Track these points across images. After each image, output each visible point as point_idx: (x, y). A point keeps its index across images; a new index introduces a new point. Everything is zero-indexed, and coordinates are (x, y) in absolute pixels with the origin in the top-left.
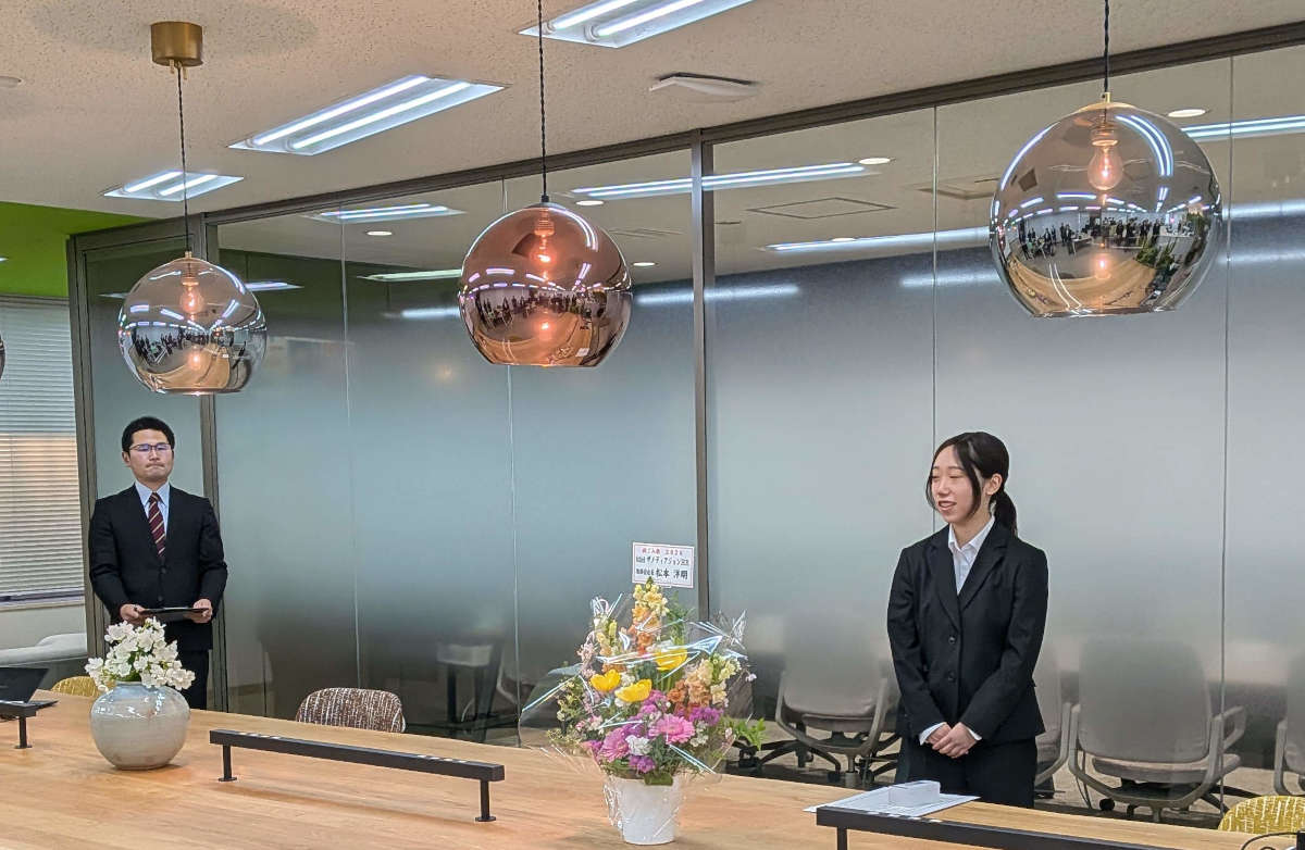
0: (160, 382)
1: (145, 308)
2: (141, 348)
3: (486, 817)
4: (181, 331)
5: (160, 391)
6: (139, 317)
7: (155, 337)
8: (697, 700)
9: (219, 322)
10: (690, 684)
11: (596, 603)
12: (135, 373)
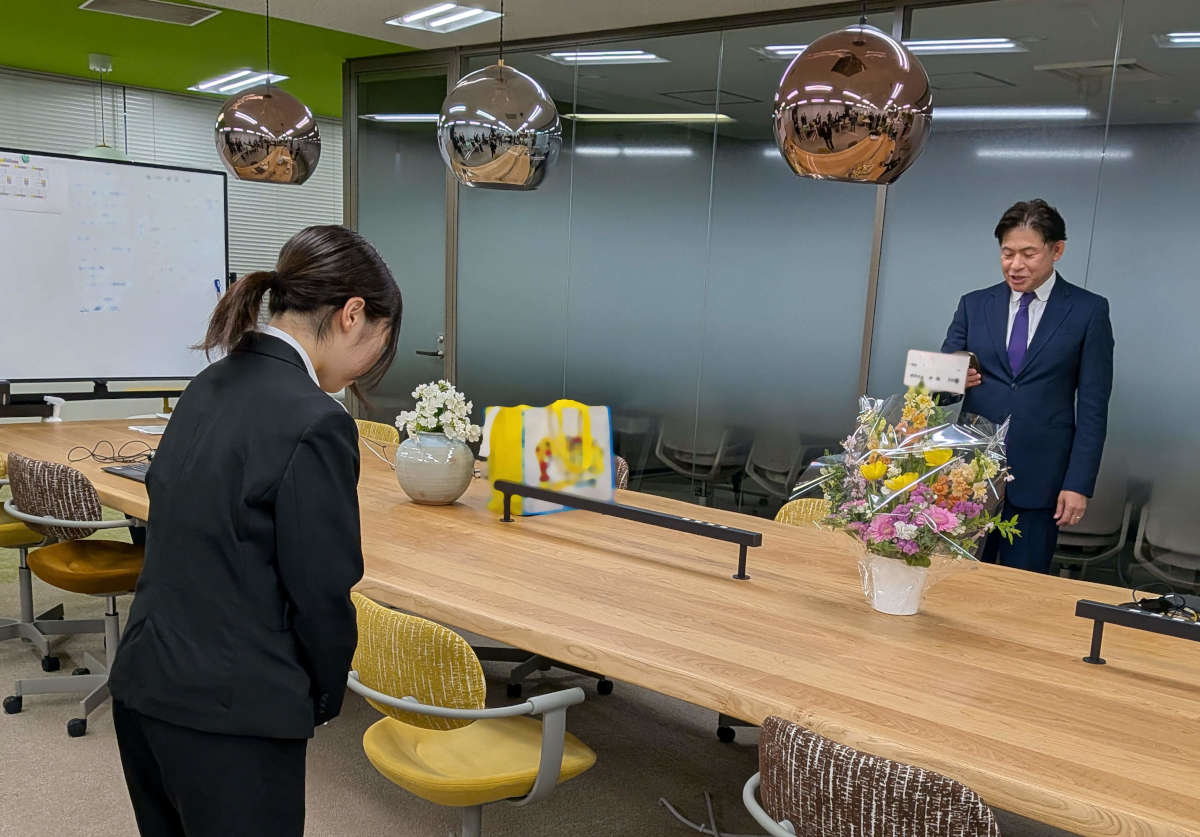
0: (470, 175)
1: (462, 109)
2: (457, 144)
3: (742, 575)
4: (493, 130)
5: (470, 184)
6: (457, 116)
7: (469, 134)
8: (960, 494)
9: (525, 125)
10: (954, 479)
11: (864, 401)
12: (449, 165)
